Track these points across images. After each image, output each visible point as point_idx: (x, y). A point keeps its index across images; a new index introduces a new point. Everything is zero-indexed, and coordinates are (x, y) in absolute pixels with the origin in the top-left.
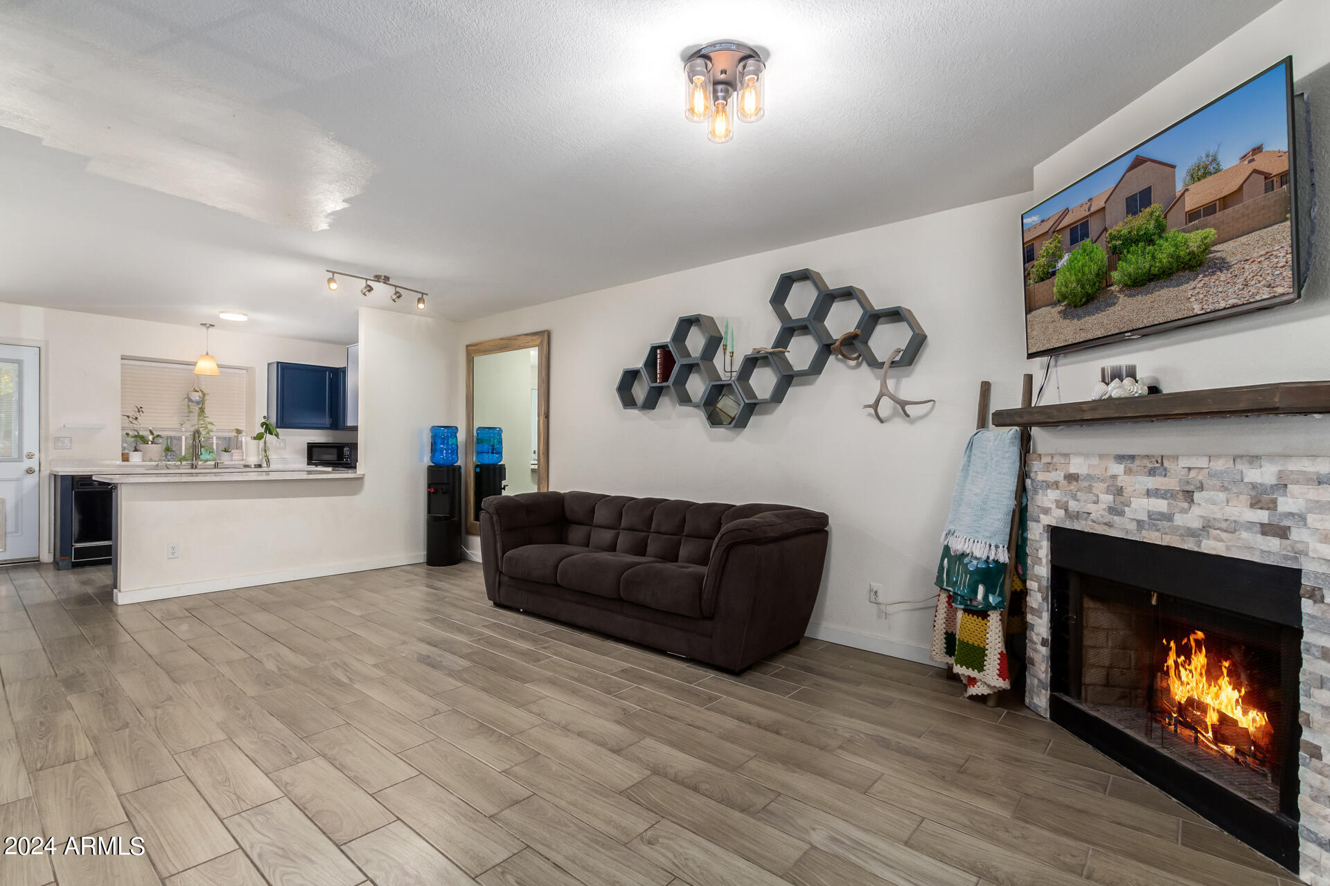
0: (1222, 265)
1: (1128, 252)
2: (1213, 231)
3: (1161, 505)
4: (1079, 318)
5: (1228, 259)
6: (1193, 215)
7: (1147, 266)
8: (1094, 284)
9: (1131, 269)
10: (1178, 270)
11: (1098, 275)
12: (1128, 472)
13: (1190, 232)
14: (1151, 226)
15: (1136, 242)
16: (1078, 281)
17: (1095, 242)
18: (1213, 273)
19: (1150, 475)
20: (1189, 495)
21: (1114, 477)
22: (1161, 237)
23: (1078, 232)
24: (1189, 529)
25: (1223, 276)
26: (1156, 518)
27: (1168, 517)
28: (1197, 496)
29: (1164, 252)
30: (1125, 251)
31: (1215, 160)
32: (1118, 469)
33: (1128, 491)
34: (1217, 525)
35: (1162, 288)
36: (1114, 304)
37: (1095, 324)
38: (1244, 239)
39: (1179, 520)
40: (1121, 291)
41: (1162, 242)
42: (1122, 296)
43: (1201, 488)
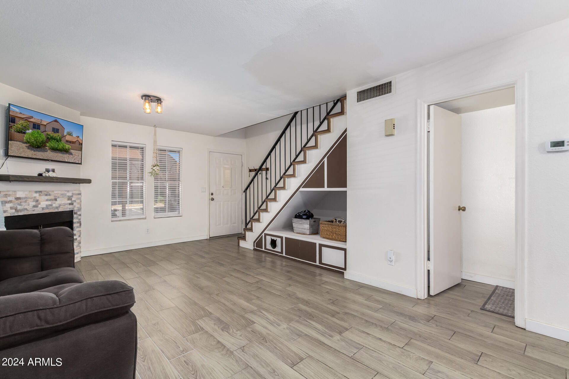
0: (71, 154)
1: (52, 141)
2: (71, 147)
3: (49, 203)
4: (34, 151)
5: (73, 153)
6: (67, 141)
7: (57, 146)
8: (41, 144)
9: (52, 145)
10: (63, 151)
11: (42, 142)
12: (40, 195)
13: (66, 144)
14: (58, 138)
15: (54, 139)
16: (35, 140)
17: (42, 132)
18: (70, 155)
19: (46, 196)
20: (56, 200)
21: (35, 197)
22: (60, 142)
23: (36, 126)
24: (56, 207)
25: (71, 156)
26: (47, 206)
27: (51, 205)
28: (58, 199)
29: (61, 146)
30: (51, 140)
31: (72, 133)
32: (37, 195)
33: (40, 200)
34: (62, 205)
35: (60, 153)
36: (47, 152)
37: (39, 154)
38: (75, 151)
39: (54, 205)
40: (49, 149)
41: (60, 143)
42: (49, 151)
43: (59, 198)
